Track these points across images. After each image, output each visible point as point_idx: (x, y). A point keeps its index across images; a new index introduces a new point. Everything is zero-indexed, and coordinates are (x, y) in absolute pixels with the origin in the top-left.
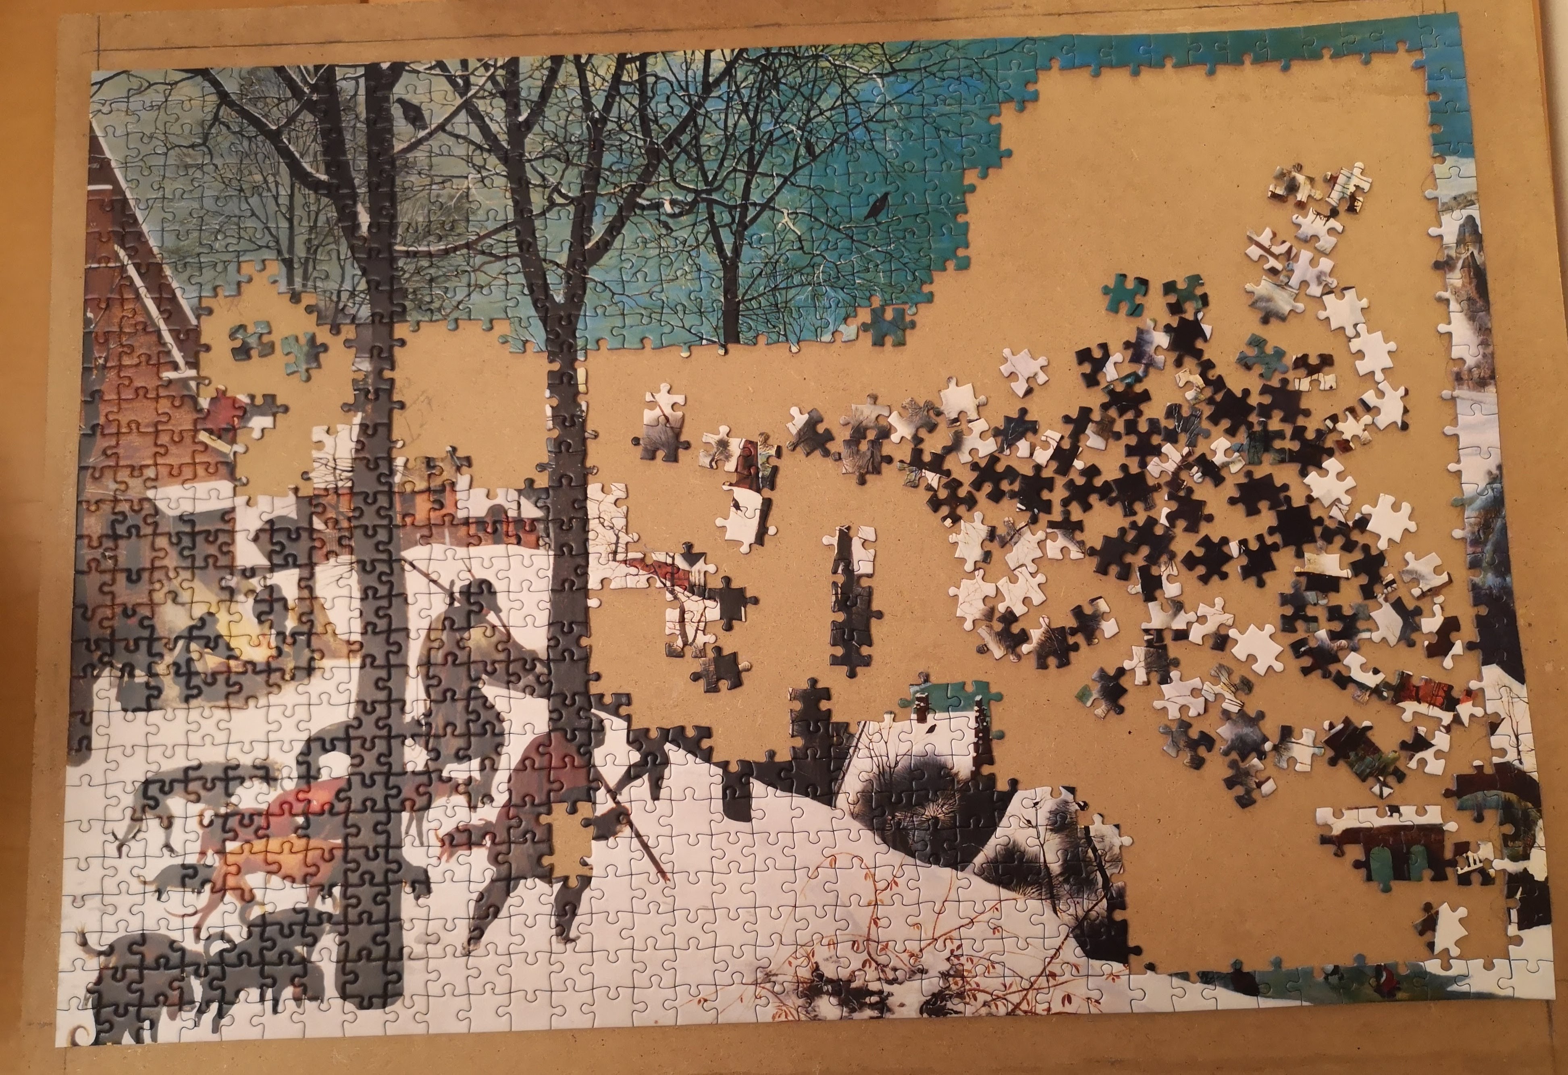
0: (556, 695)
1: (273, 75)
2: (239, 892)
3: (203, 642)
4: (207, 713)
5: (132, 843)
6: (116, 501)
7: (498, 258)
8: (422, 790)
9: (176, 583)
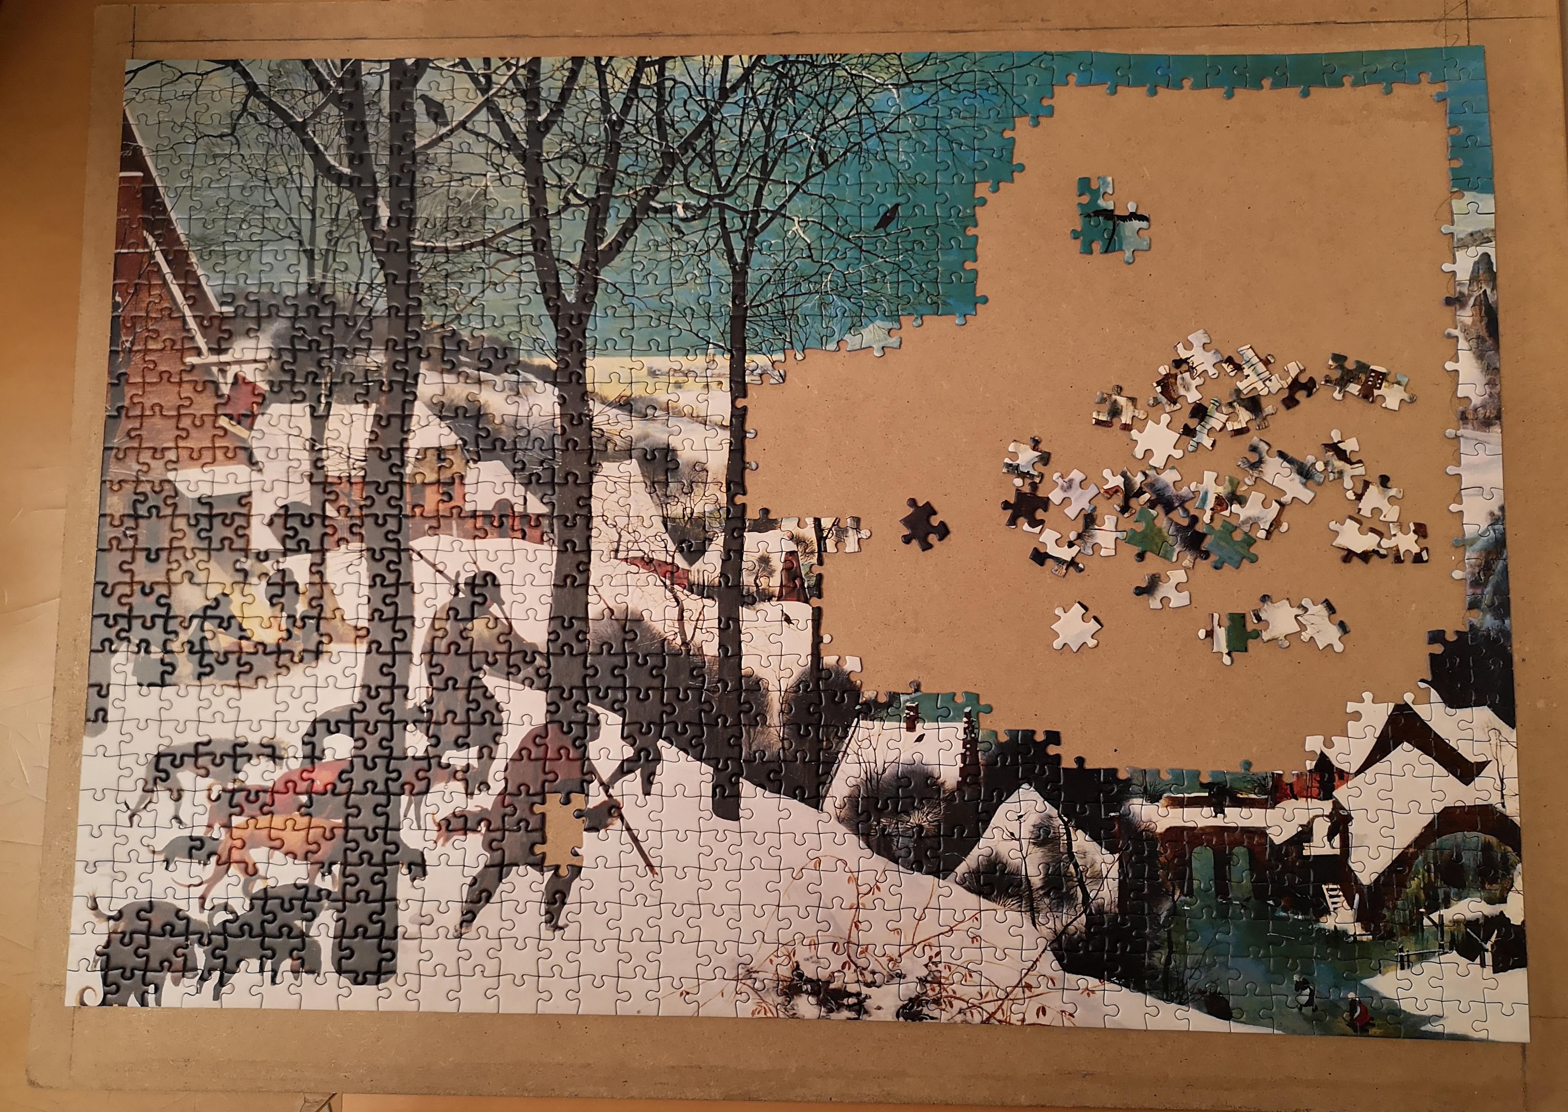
0: (554, 688)
1: (301, 67)
2: (243, 865)
3: (217, 621)
4: (218, 691)
5: (143, 814)
6: (138, 482)
7: (512, 256)
8: (421, 774)
9: (193, 563)
